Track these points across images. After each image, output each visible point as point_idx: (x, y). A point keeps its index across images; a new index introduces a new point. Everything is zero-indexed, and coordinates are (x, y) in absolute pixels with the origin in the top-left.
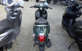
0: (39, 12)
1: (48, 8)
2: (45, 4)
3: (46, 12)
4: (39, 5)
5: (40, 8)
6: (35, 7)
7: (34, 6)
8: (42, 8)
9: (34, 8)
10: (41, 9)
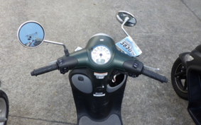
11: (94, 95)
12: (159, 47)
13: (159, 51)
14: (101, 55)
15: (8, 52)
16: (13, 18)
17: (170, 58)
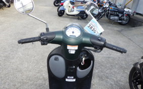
0: (61, 59)
1: (105, 49)
2: (87, 29)
3: (90, 60)
4: (63, 33)
5: (69, 47)
6: (45, 40)
7: (42, 34)
8: (76, 48)
9: (39, 43)
10: (72, 49)
11: (67, 80)
12: (116, 64)
13: (117, 66)
14: (73, 32)
15: (5, 59)
16: (14, 41)
17: (126, 71)
